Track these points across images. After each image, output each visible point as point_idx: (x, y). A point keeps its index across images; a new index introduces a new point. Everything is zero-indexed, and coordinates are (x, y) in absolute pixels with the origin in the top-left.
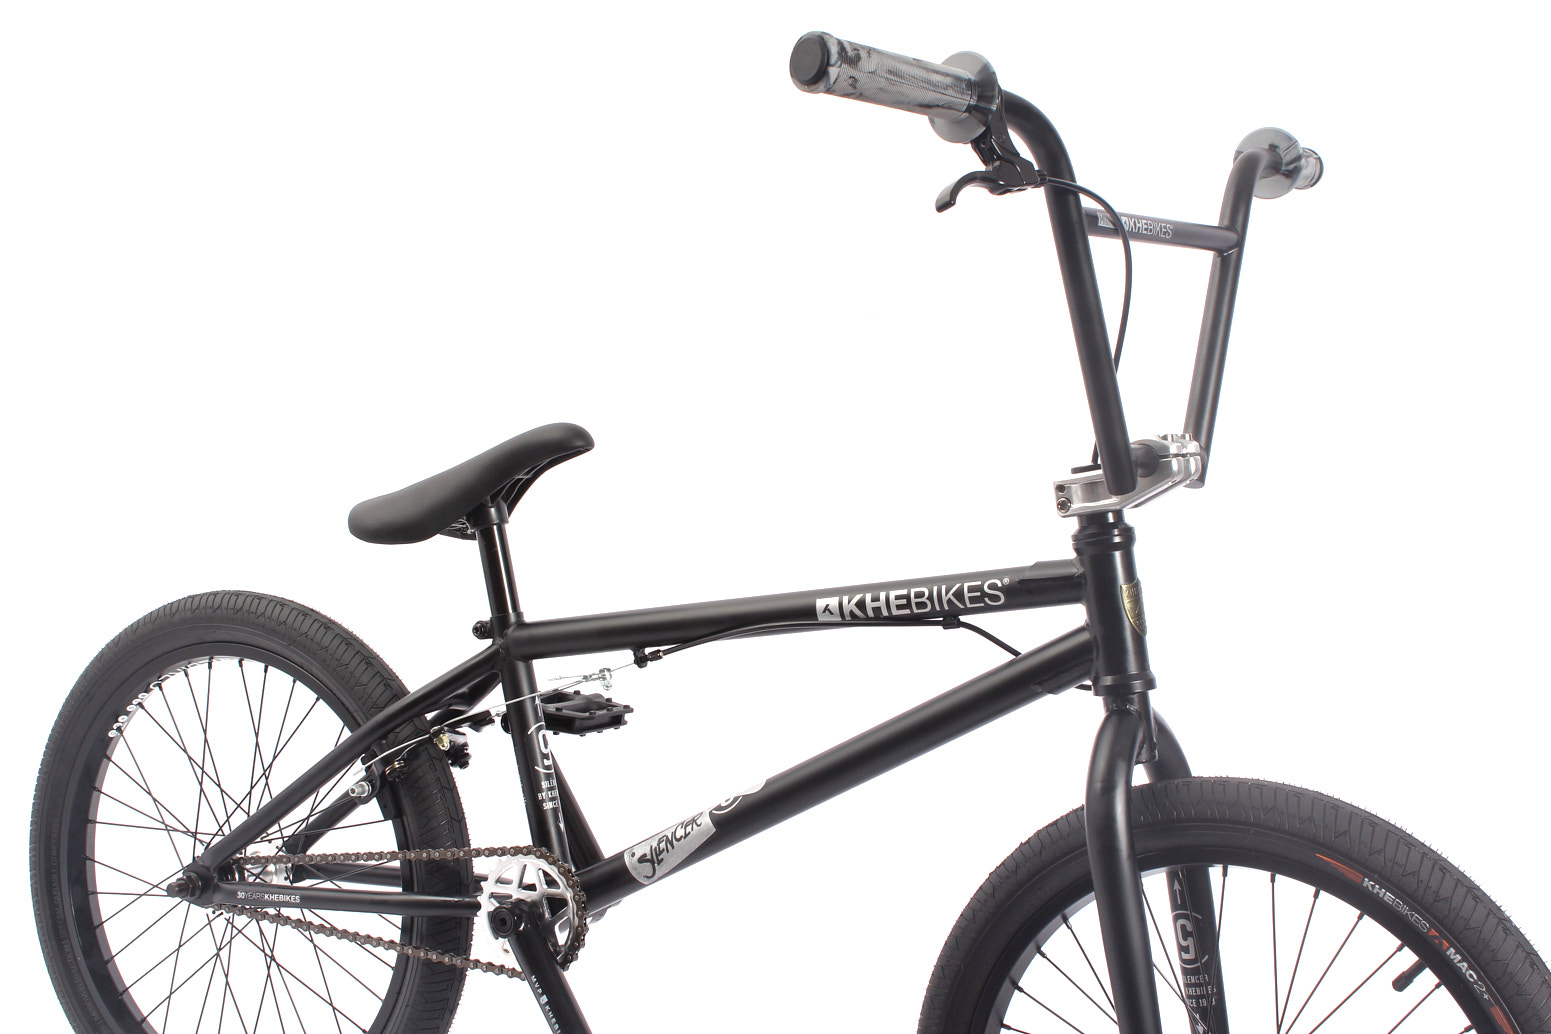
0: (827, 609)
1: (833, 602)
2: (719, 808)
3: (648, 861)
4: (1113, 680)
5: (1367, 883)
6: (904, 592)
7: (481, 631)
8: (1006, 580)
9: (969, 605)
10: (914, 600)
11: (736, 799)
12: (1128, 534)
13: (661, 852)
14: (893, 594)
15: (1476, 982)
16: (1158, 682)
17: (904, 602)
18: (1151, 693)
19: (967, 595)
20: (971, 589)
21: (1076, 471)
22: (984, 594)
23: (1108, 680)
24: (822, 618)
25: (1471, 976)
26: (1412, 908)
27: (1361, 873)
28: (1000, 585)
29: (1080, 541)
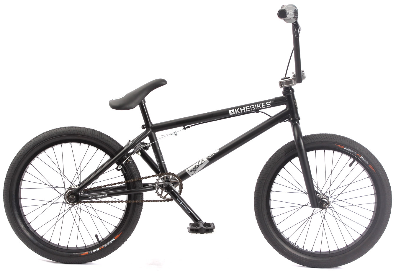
0: (232, 112)
1: (233, 110)
2: (208, 157)
3: (193, 171)
4: (292, 119)
5: (345, 148)
6: (249, 107)
7: (143, 127)
8: (271, 102)
9: (263, 108)
10: (251, 108)
11: (212, 154)
12: (293, 90)
13: (196, 169)
14: (246, 107)
15: (366, 161)
16: (301, 118)
17: (249, 108)
18: (299, 120)
19: (263, 106)
20: (263, 104)
21: (282, 79)
22: (267, 105)
23: (291, 119)
24: (231, 114)
25: (365, 161)
26: (354, 151)
27: (343, 146)
28: (269, 103)
29: (284, 93)
